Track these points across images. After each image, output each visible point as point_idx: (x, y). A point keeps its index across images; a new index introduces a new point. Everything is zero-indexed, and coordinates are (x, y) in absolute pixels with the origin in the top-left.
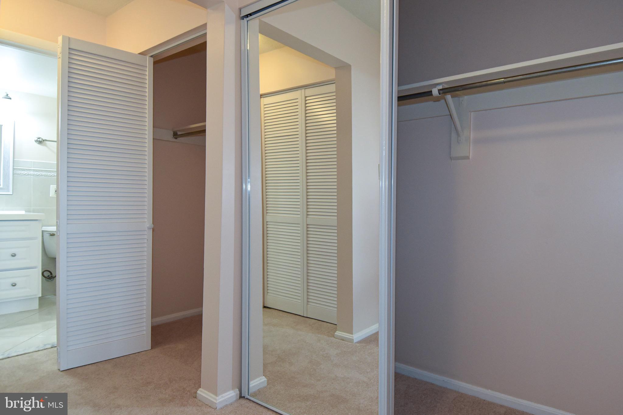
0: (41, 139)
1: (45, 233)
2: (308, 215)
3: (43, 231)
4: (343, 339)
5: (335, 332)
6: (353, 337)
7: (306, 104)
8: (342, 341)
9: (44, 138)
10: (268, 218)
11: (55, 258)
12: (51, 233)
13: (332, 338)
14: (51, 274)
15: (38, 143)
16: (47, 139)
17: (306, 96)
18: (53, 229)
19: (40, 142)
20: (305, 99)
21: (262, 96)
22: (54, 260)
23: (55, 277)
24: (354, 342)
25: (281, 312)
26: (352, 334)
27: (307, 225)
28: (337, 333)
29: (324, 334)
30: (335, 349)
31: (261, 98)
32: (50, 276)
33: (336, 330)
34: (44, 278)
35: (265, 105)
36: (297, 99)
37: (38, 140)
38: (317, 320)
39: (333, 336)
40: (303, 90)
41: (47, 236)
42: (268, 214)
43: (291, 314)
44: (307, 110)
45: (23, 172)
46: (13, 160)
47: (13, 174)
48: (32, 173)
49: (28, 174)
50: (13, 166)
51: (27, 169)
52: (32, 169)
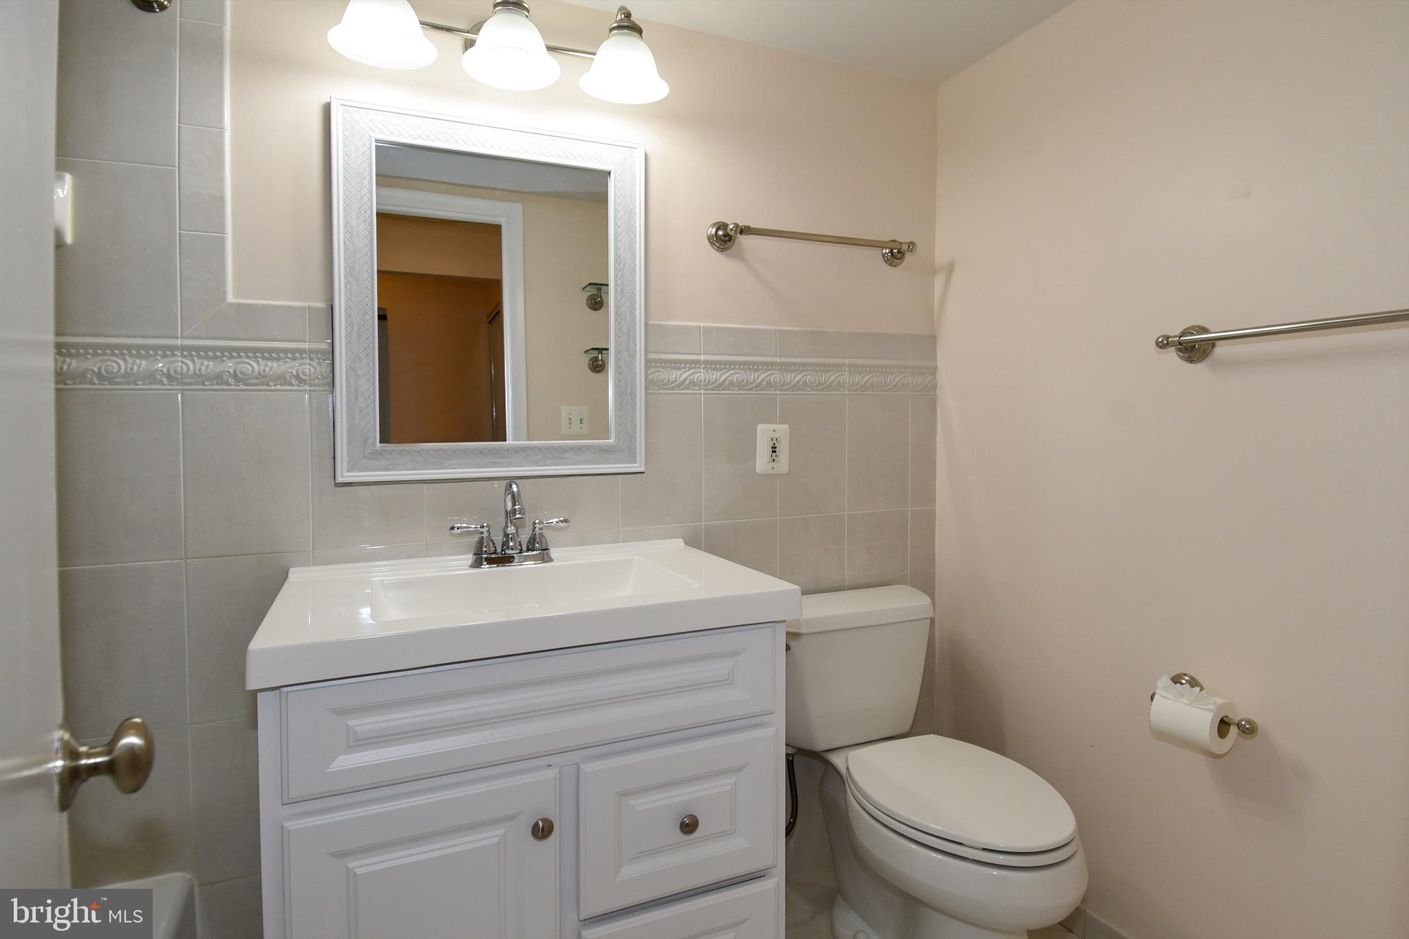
9: (734, 224)
15: (718, 247)
16: (744, 227)
37: (718, 233)
45: (675, 375)
46: (646, 324)
47: (649, 383)
48: (701, 375)
49: (692, 383)
50: (646, 352)
51: (686, 362)
52: (702, 358)
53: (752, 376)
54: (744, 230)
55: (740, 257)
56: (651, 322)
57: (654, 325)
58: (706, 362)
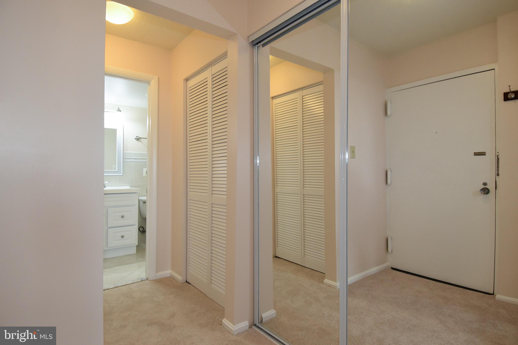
0: (138, 137)
1: (140, 201)
2: (304, 187)
3: (139, 200)
4: (329, 286)
5: (324, 280)
6: (336, 284)
7: (303, 101)
8: (329, 287)
9: (140, 137)
10: (278, 190)
11: (146, 218)
12: (144, 201)
13: (322, 284)
14: (144, 229)
15: (137, 140)
16: (142, 137)
17: (303, 95)
18: (144, 198)
19: (138, 139)
20: (302, 97)
21: (273, 98)
22: (145, 219)
23: (146, 231)
24: (337, 289)
25: (287, 261)
26: (336, 282)
27: (304, 195)
28: (325, 280)
29: (316, 281)
30: (324, 293)
31: (273, 99)
32: (143, 231)
33: (324, 278)
34: (140, 232)
35: (275, 104)
36: (297, 98)
37: (137, 138)
38: (311, 270)
39: (323, 282)
40: (301, 91)
41: (141, 203)
42: (277, 187)
43: (294, 264)
44: (303, 104)
45: (128, 160)
46: (123, 152)
47: (123, 162)
48: (133, 160)
49: (132, 162)
50: (123, 156)
51: (130, 158)
52: (133, 157)
53: (143, 161)
54: (141, 138)
55: (141, 141)
56: (124, 157)
57: (125, 152)
58: (134, 158)
